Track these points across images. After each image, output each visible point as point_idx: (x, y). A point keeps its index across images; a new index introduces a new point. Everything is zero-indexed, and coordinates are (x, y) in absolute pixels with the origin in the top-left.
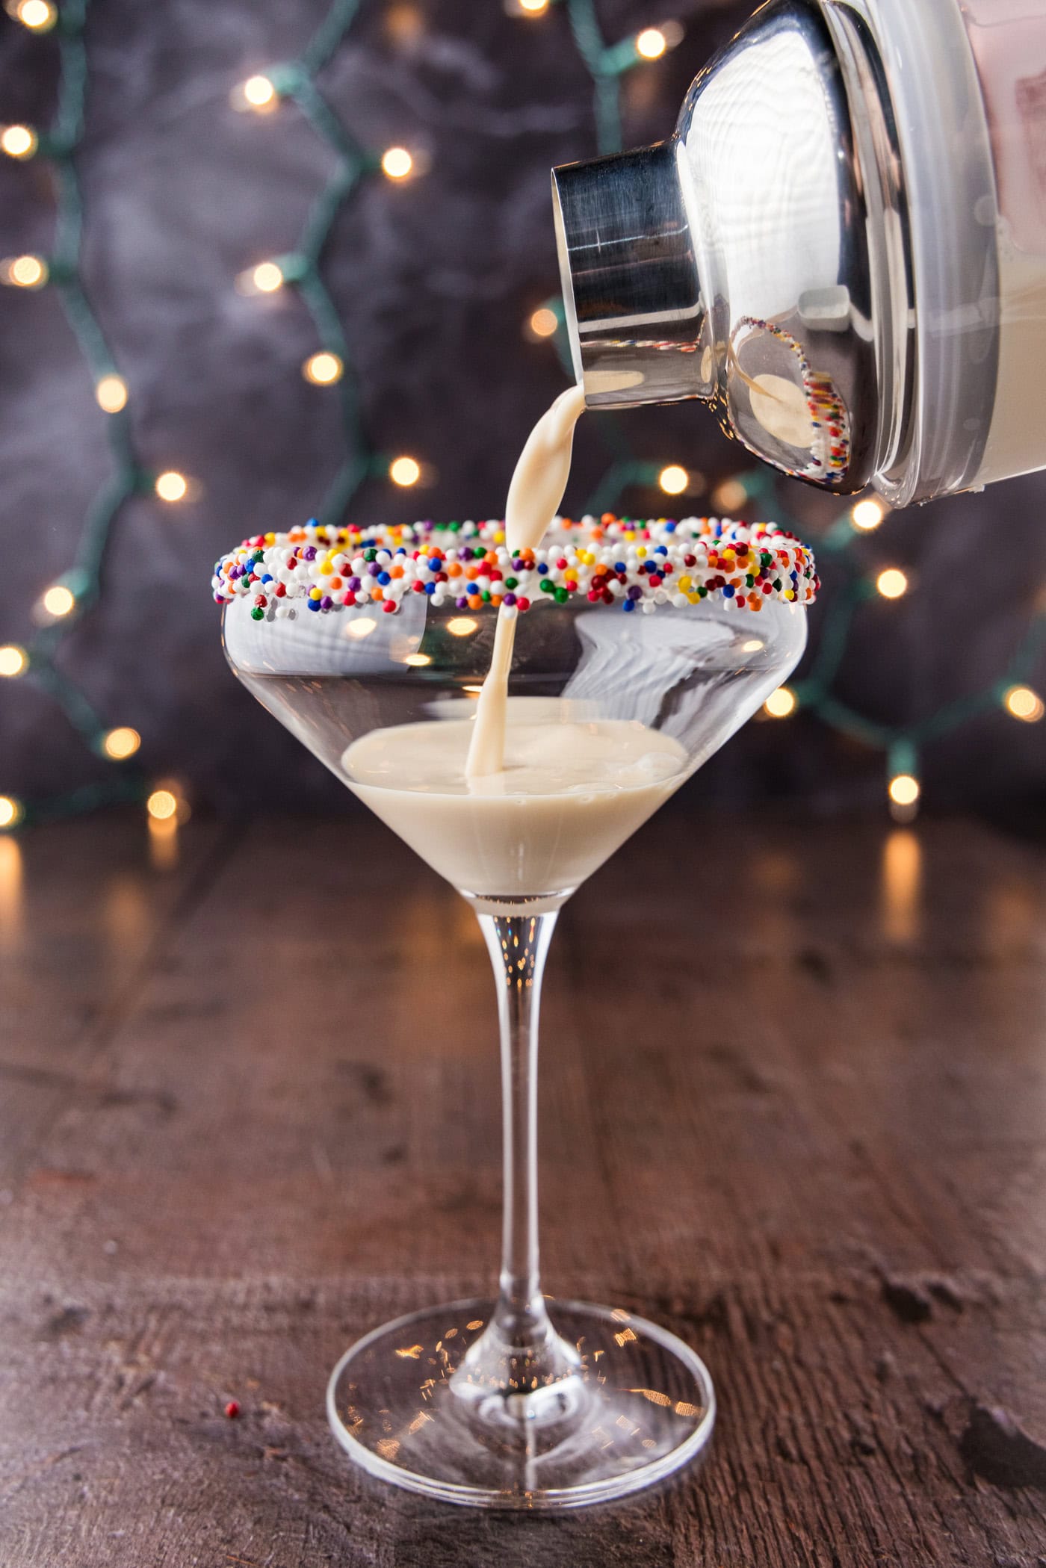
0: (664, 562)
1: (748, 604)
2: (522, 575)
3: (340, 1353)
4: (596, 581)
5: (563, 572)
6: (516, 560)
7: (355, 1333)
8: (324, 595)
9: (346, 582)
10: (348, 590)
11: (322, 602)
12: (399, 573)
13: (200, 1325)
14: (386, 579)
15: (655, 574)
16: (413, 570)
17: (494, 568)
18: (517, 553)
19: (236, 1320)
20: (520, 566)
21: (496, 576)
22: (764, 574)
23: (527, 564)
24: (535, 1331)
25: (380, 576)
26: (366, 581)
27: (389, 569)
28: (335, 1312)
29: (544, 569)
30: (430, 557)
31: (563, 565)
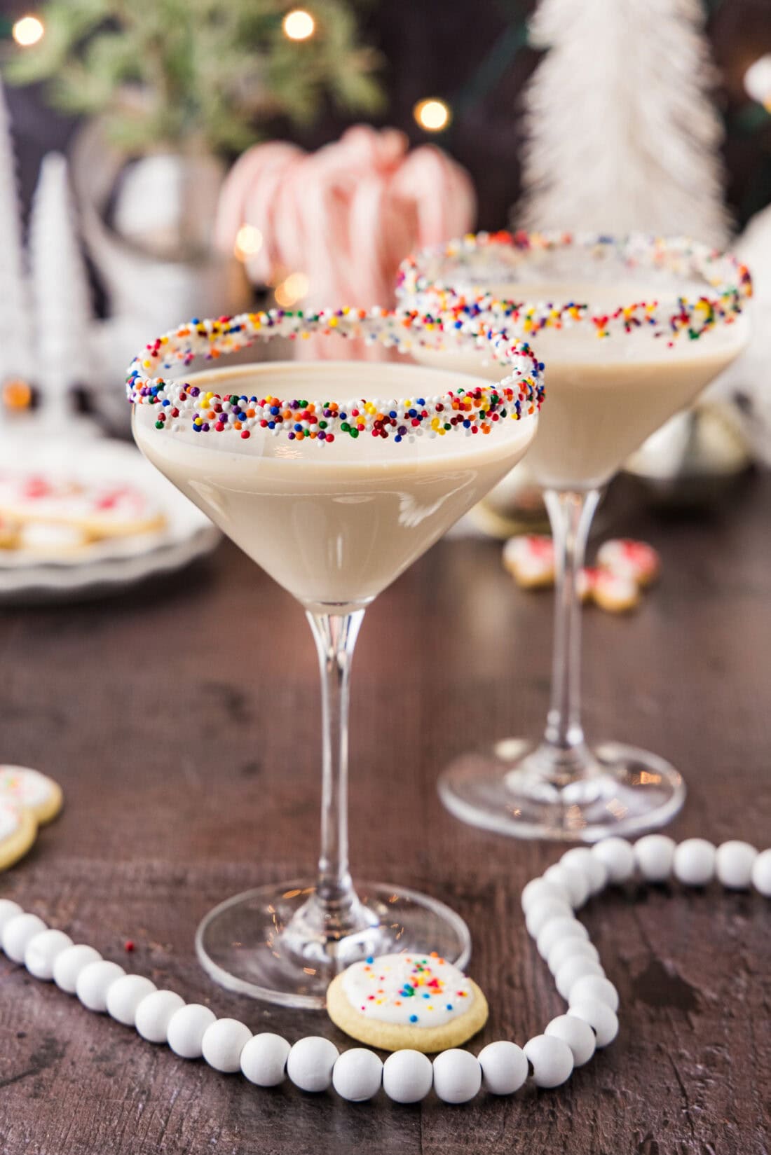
0: (422, 410)
1: (480, 430)
2: (330, 420)
3: (205, 912)
4: (376, 424)
5: (356, 418)
6: (326, 410)
7: (215, 901)
8: (204, 422)
9: (218, 415)
10: (219, 421)
11: (203, 427)
12: (252, 414)
13: (101, 892)
14: (244, 417)
15: (416, 418)
16: (261, 413)
17: (312, 415)
18: (327, 405)
19: (128, 889)
20: (328, 414)
21: (312, 420)
22: (493, 408)
23: (333, 413)
24: (343, 901)
25: (240, 415)
26: (231, 416)
27: (246, 410)
28: (202, 886)
29: (344, 416)
30: (272, 406)
31: (356, 413)
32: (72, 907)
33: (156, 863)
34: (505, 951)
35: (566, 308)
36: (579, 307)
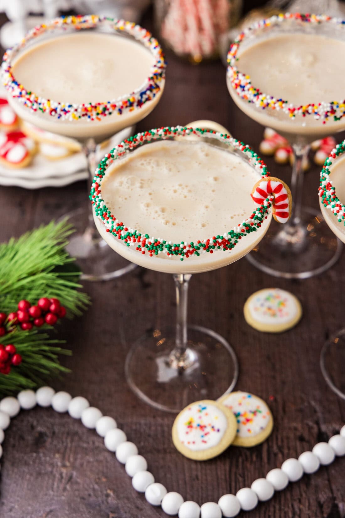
35: (278, 101)
36: (283, 102)
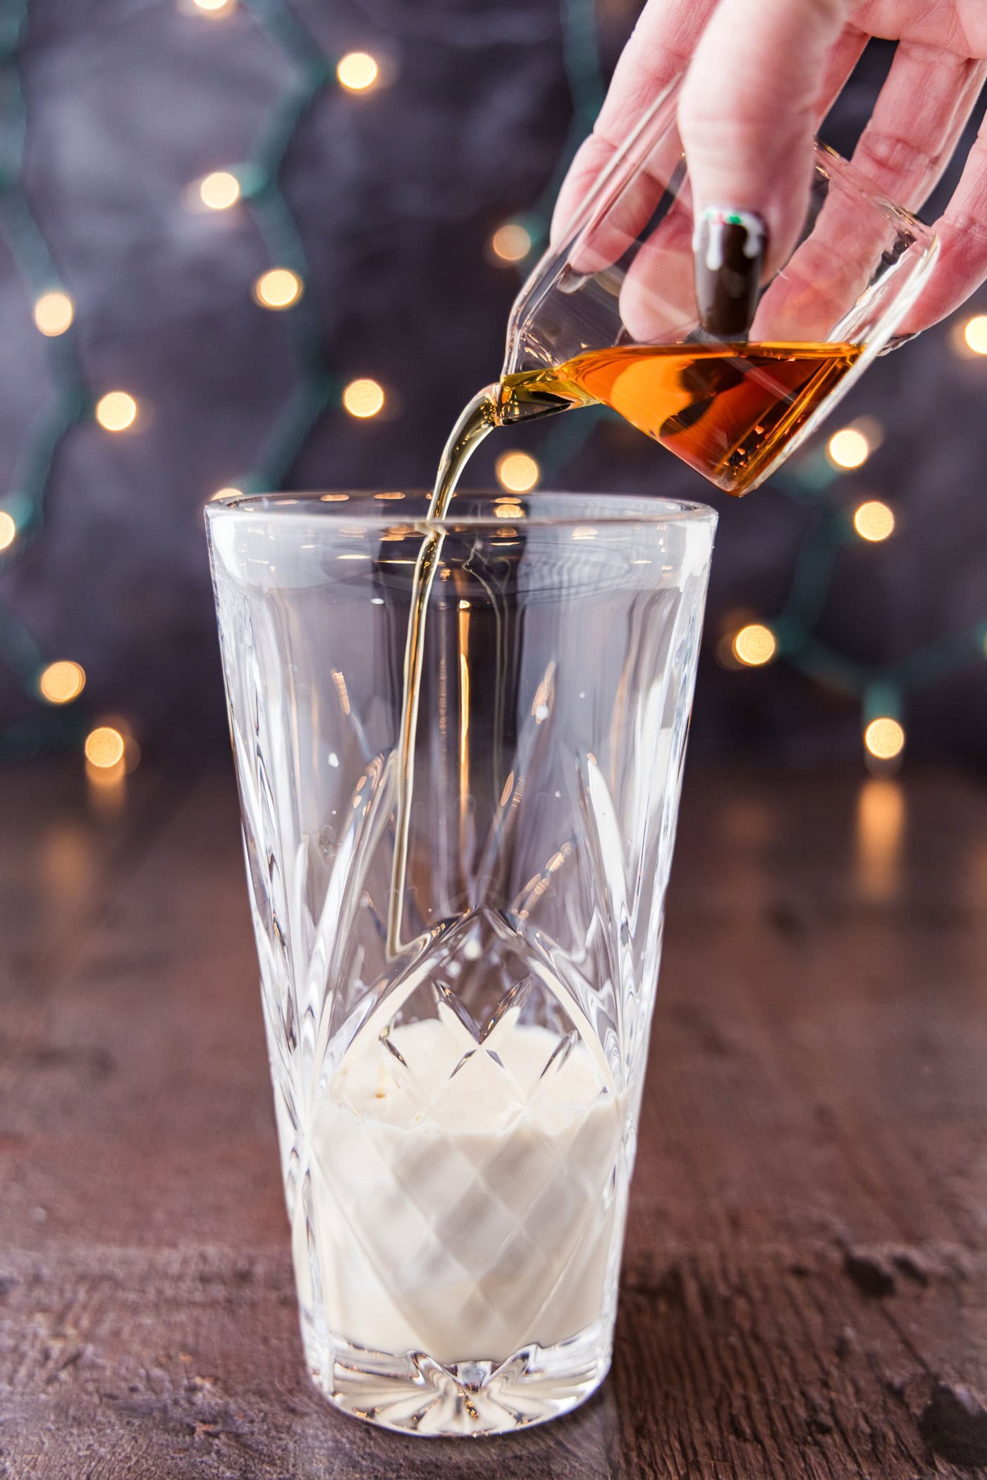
13: (132, 1297)
19: (169, 1291)
28: (273, 1284)
32: (85, 1322)
33: (211, 1250)
34: (717, 1377)
